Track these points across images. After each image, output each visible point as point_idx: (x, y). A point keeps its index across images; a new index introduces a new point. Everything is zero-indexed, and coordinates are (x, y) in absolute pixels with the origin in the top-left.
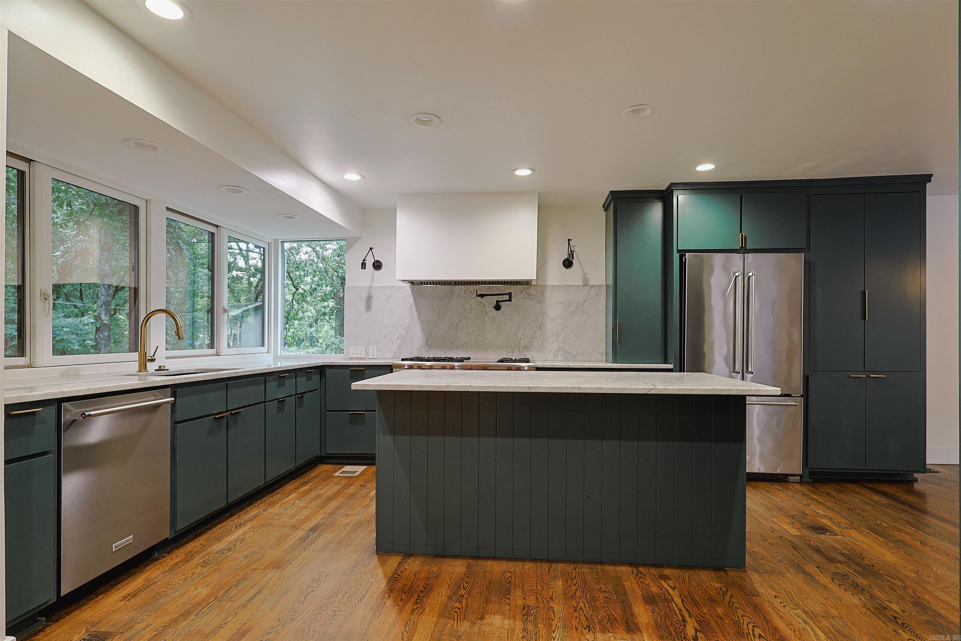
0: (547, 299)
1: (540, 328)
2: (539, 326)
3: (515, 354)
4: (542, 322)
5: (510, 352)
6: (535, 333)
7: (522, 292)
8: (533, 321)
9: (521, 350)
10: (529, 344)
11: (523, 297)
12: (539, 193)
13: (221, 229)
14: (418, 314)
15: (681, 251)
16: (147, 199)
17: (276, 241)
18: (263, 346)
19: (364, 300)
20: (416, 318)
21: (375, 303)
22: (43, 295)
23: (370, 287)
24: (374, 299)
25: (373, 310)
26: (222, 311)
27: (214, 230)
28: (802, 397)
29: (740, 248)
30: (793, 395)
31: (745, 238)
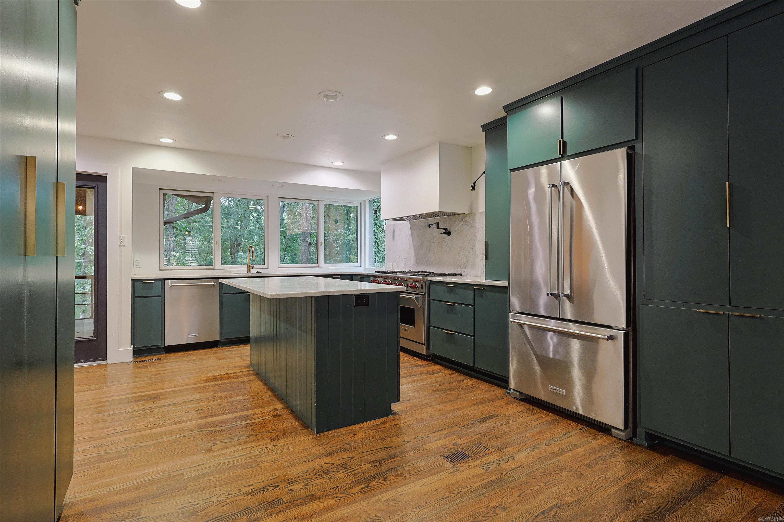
0: (477, 224)
1: (473, 249)
2: (472, 247)
3: (458, 270)
4: (474, 244)
5: (456, 268)
6: (470, 253)
7: (462, 220)
8: (468, 244)
9: (461, 268)
10: (466, 262)
11: (463, 224)
12: (440, 142)
13: (319, 201)
14: (413, 241)
15: (512, 170)
16: (267, 195)
17: (365, 201)
18: (357, 263)
19: (392, 233)
20: (412, 244)
21: (396, 235)
22: (217, 242)
23: (394, 224)
24: (396, 233)
25: (395, 239)
26: (320, 244)
27: (316, 202)
28: (623, 330)
29: (561, 156)
30: (614, 327)
31: (564, 144)
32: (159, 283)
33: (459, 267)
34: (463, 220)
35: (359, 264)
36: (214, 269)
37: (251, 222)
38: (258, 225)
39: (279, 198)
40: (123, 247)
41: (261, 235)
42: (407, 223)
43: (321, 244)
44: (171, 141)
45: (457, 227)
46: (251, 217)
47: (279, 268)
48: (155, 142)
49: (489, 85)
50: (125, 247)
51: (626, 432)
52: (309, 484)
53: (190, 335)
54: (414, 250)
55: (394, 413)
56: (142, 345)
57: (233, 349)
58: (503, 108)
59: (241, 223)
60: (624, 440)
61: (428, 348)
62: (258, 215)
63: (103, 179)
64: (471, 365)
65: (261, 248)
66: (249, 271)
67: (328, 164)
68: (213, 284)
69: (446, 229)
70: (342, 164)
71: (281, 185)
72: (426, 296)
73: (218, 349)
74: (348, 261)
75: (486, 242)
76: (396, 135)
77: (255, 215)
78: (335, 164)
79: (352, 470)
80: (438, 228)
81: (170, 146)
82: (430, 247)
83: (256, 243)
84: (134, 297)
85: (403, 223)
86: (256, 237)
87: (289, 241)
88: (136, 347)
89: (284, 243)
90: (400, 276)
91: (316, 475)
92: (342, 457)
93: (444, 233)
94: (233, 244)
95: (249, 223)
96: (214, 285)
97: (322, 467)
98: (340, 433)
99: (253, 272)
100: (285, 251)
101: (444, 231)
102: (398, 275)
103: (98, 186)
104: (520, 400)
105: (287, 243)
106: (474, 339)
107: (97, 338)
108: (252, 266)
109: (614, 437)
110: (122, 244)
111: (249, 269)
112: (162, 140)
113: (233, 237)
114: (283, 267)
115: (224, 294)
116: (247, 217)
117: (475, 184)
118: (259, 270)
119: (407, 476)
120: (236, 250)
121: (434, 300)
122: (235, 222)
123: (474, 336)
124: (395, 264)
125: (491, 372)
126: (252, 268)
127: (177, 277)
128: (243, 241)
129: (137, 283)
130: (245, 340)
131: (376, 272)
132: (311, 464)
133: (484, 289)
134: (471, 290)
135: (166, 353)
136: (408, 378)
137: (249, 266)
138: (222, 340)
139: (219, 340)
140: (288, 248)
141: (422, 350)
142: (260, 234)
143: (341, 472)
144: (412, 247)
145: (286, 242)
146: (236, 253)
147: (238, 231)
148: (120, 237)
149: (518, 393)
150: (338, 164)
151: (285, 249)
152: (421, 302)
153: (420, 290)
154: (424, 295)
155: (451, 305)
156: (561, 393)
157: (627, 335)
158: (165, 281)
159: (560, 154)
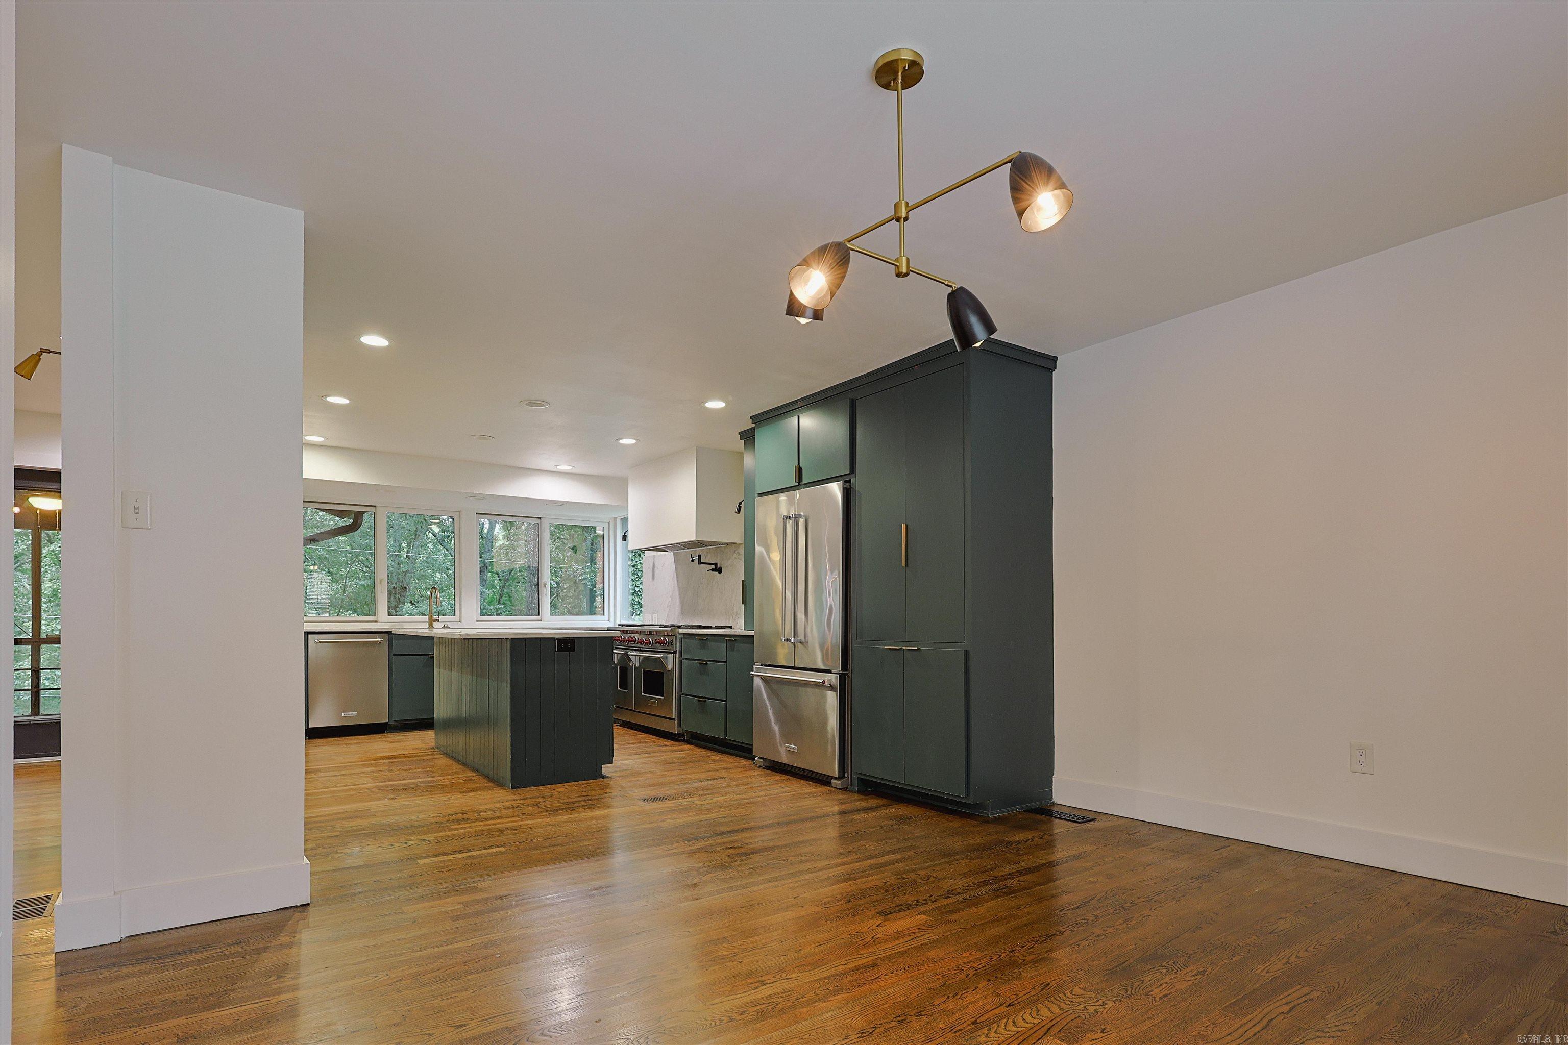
3: (730, 621)
4: (734, 584)
5: (728, 619)
12: (697, 447)
13: (542, 519)
14: (678, 581)
15: (761, 495)
16: (459, 510)
17: (615, 519)
18: (604, 615)
19: (651, 569)
20: (676, 585)
21: (656, 571)
22: (381, 581)
23: (654, 556)
24: (656, 569)
25: (656, 578)
26: (543, 585)
27: (537, 521)
28: (839, 674)
29: (797, 484)
30: (832, 672)
31: (800, 470)
33: (732, 617)
34: (736, 552)
35: (606, 617)
36: (379, 620)
37: (430, 545)
38: (443, 551)
39: (477, 513)
41: (451, 572)
42: (670, 555)
43: (545, 585)
44: (322, 439)
45: (729, 562)
46: (430, 534)
47: (477, 621)
49: (723, 401)
51: (843, 780)
53: (345, 713)
54: (679, 594)
55: (604, 777)
57: (407, 734)
58: (751, 419)
59: (409, 546)
60: (841, 789)
61: (679, 725)
62: (443, 531)
64: (723, 737)
65: (449, 598)
66: (431, 625)
67: (548, 467)
68: (379, 641)
69: (716, 564)
70: (571, 468)
71: (480, 498)
72: (677, 654)
74: (592, 612)
75: (743, 581)
76: (635, 439)
77: (436, 529)
78: (559, 467)
80: (700, 563)
81: (321, 444)
82: (697, 590)
83: (440, 586)
85: (662, 555)
86: (439, 575)
87: (507, 584)
89: (498, 587)
90: (655, 630)
93: (713, 570)
94: (394, 588)
95: (424, 546)
96: (380, 643)
98: (538, 789)
99: (438, 626)
100: (499, 603)
101: (713, 567)
102: (645, 628)
104: (764, 768)
105: (503, 587)
106: (726, 704)
108: (435, 617)
109: (832, 787)
111: (432, 621)
113: (393, 575)
114: (485, 619)
115: (394, 655)
116: (422, 535)
117: (741, 505)
118: (445, 623)
120: (399, 599)
121: (687, 659)
122: (398, 545)
123: (726, 701)
124: (655, 615)
125: (742, 743)
126: (436, 621)
127: (326, 629)
128: (413, 583)
130: (427, 724)
131: (619, 625)
133: (736, 640)
134: (723, 643)
137: (431, 617)
138: (392, 723)
139: (388, 723)
140: (504, 598)
141: (670, 728)
142: (448, 569)
144: (677, 588)
145: (501, 585)
146: (400, 605)
147: (402, 562)
149: (761, 760)
150: (565, 467)
151: (499, 600)
152: (671, 662)
153: (670, 647)
154: (675, 652)
155: (704, 664)
156: (794, 750)
157: (842, 678)
158: (309, 635)
159: (796, 482)
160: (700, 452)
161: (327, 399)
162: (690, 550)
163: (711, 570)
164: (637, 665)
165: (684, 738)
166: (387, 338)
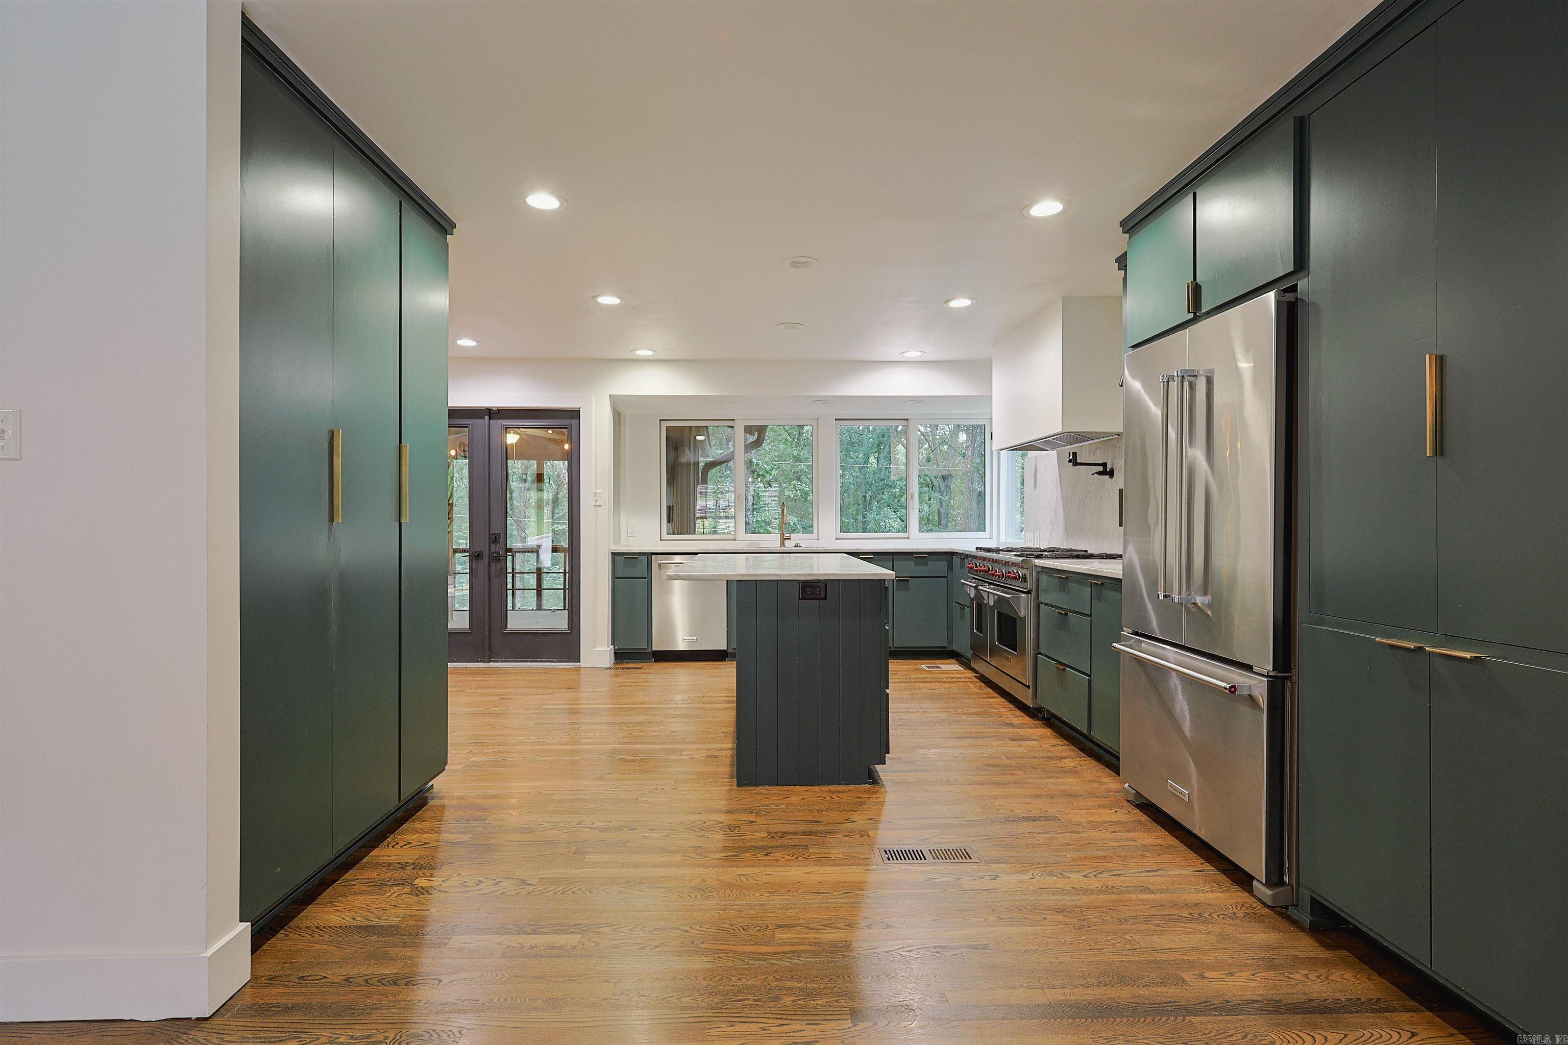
12: (1061, 298)
13: (909, 420)
14: (1061, 489)
16: (817, 417)
18: (985, 531)
19: (1033, 474)
20: (1060, 494)
21: (1038, 476)
23: (1030, 457)
24: (1038, 473)
25: (1037, 485)
26: (910, 497)
27: (905, 423)
28: (1268, 676)
29: (1191, 316)
30: (1255, 669)
31: (1196, 291)
32: (645, 558)
35: (987, 533)
36: (735, 540)
39: (836, 419)
40: (599, 508)
42: (1054, 454)
43: (912, 498)
44: (650, 353)
47: (836, 539)
48: (631, 356)
49: (1057, 198)
50: (601, 507)
51: (1275, 891)
52: (670, 836)
53: (686, 638)
54: (1063, 507)
56: (624, 645)
58: (1121, 226)
61: (1036, 695)
63: (575, 414)
64: (1085, 732)
66: (783, 544)
67: (894, 355)
69: (1104, 465)
70: (920, 354)
71: (825, 400)
72: (1032, 596)
73: (726, 663)
76: (969, 298)
78: (905, 354)
79: (738, 835)
80: (1076, 464)
81: (651, 358)
82: (1085, 500)
84: (615, 578)
88: (616, 648)
91: (689, 829)
92: (741, 818)
93: (1100, 473)
97: (705, 823)
98: (769, 792)
99: (789, 545)
101: (1101, 469)
103: (571, 424)
104: (1136, 805)
106: (1090, 681)
107: (571, 631)
108: (787, 535)
109: (1255, 896)
110: (597, 504)
111: (784, 540)
112: (638, 352)
114: (845, 537)
118: (800, 541)
119: (800, 858)
121: (1043, 604)
123: (1090, 676)
125: (1112, 749)
126: (788, 539)
127: (667, 550)
129: (617, 558)
132: (692, 817)
133: (1102, 583)
134: (1087, 585)
135: (656, 661)
136: (965, 739)
137: (782, 535)
138: (731, 650)
139: (727, 650)
141: (1026, 697)
143: (721, 833)
144: (1060, 499)
148: (595, 493)
149: (1134, 792)
150: (913, 355)
152: (1024, 607)
153: (1024, 585)
154: (1029, 592)
155: (1064, 614)
156: (1183, 797)
157: (1277, 688)
158: (653, 556)
159: (1189, 312)
160: (1066, 301)
161: (598, 300)
162: (1073, 446)
163: (1096, 473)
164: (991, 603)
165: (1044, 715)
166: (560, 198)
